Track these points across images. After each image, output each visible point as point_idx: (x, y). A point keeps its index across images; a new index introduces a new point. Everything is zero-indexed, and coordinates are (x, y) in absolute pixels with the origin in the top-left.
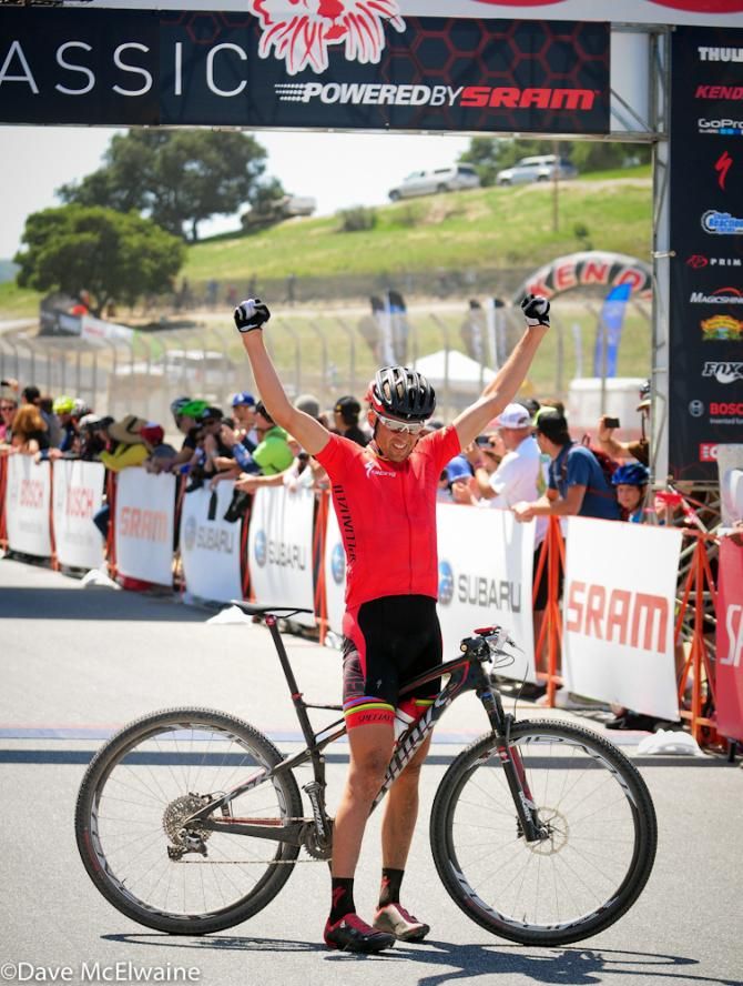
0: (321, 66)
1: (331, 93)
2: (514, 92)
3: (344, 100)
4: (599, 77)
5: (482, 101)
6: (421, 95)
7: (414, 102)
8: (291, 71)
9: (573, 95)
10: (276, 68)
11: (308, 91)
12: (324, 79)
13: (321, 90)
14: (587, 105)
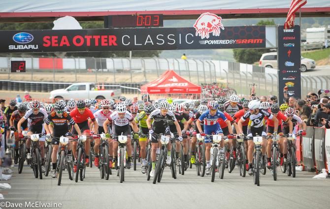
0: (208, 37)
1: (210, 42)
2: (246, 40)
3: (213, 43)
4: (263, 36)
5: (240, 42)
6: (228, 42)
7: (226, 43)
8: (202, 38)
9: (258, 40)
10: (199, 38)
11: (206, 42)
12: (208, 39)
13: (208, 42)
14: (261, 42)
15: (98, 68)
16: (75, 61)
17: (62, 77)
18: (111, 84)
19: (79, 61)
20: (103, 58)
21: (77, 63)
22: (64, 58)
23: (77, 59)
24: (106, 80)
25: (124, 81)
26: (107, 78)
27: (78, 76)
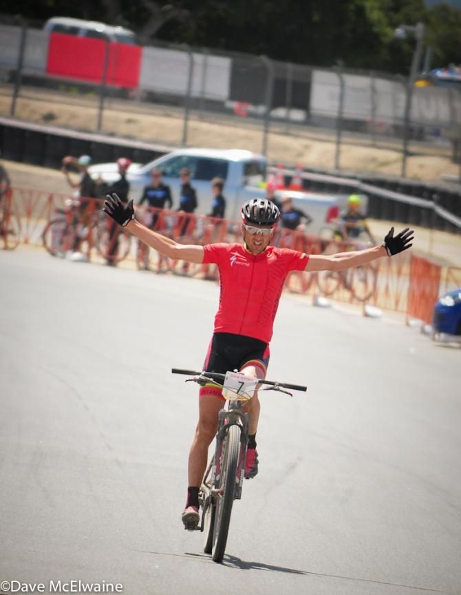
15: (277, 103)
16: (192, 64)
17: (129, 121)
18: (324, 173)
19: (205, 66)
20: (301, 68)
21: (198, 70)
22: (147, 44)
23: (198, 58)
24: (300, 155)
25: (371, 167)
26: (307, 147)
27: (193, 124)
